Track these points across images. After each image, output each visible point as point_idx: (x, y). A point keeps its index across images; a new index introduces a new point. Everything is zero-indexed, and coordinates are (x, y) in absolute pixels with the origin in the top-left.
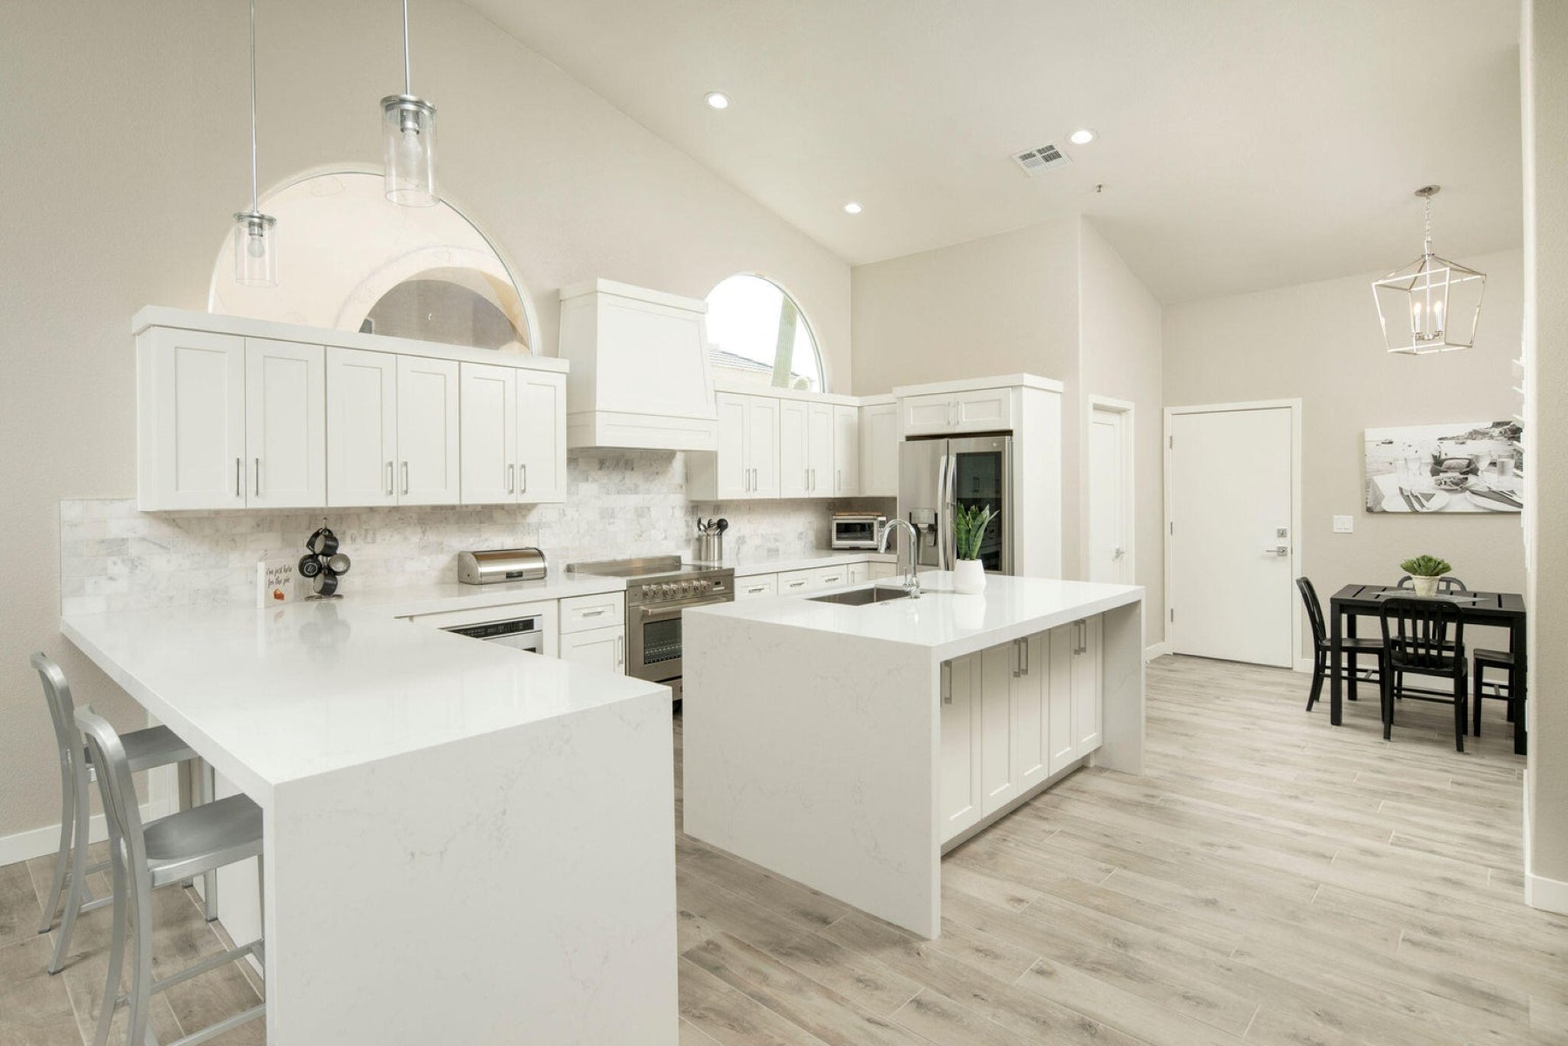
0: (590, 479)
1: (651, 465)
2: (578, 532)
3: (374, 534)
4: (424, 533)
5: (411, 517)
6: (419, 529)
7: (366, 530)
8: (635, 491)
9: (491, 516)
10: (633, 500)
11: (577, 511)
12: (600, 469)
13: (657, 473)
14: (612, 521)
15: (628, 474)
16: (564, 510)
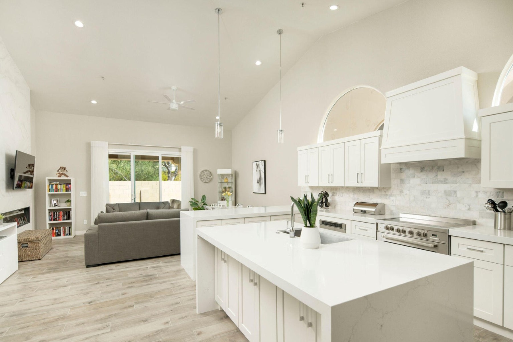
0: (416, 177)
1: (458, 168)
2: (409, 200)
3: (343, 194)
4: (354, 194)
5: (351, 190)
6: (353, 194)
7: (341, 193)
8: (445, 182)
9: (373, 191)
10: (443, 187)
11: (409, 191)
12: (422, 172)
13: (463, 172)
14: (428, 196)
15: (440, 173)
16: (402, 190)
